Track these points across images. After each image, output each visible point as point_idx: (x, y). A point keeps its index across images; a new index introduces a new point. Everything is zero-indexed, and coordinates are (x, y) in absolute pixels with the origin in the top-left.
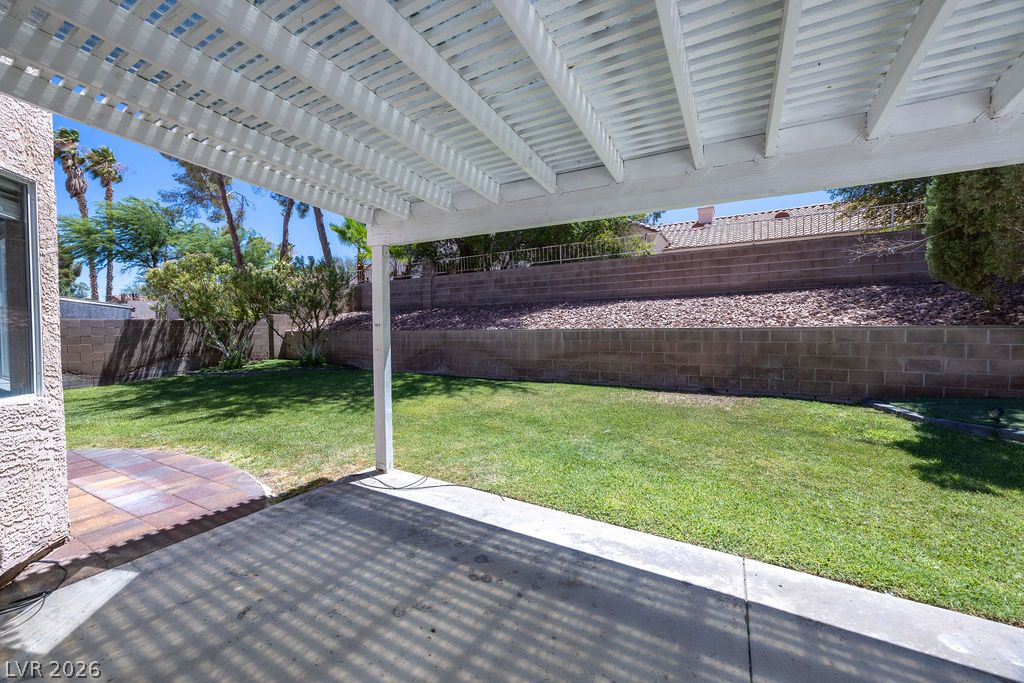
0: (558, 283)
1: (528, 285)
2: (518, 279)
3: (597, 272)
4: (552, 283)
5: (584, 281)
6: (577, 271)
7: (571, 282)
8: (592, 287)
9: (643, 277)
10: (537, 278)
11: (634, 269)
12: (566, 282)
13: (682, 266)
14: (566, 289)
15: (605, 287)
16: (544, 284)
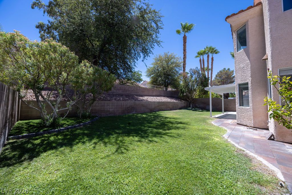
0: (130, 90)
1: (122, 90)
2: (120, 88)
3: (137, 89)
4: (128, 90)
5: (135, 91)
6: (133, 88)
7: (132, 91)
8: (136, 92)
9: (144, 92)
10: (125, 88)
11: (143, 90)
12: (131, 91)
13: (149, 91)
14: (131, 92)
15: (138, 93)
16: (127, 90)
